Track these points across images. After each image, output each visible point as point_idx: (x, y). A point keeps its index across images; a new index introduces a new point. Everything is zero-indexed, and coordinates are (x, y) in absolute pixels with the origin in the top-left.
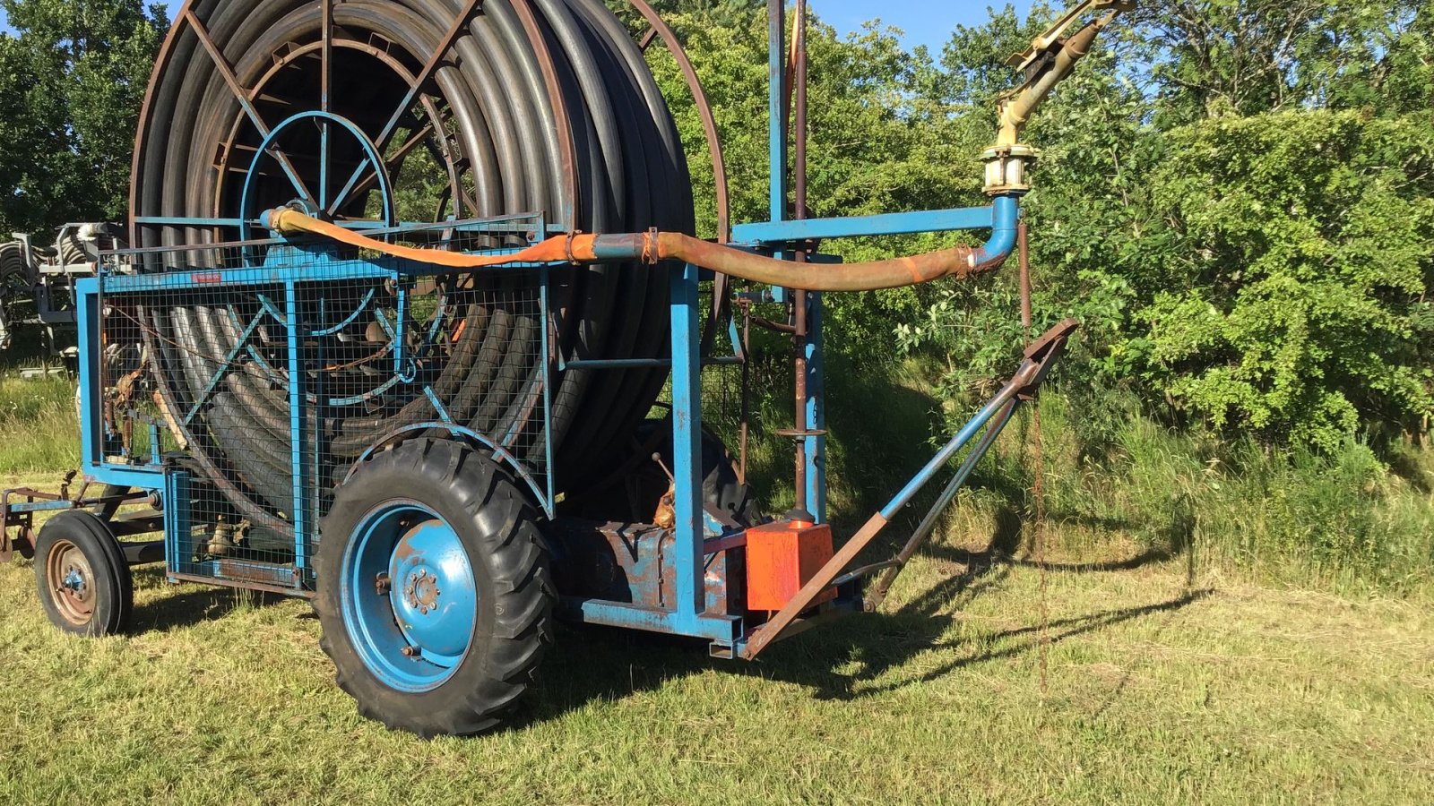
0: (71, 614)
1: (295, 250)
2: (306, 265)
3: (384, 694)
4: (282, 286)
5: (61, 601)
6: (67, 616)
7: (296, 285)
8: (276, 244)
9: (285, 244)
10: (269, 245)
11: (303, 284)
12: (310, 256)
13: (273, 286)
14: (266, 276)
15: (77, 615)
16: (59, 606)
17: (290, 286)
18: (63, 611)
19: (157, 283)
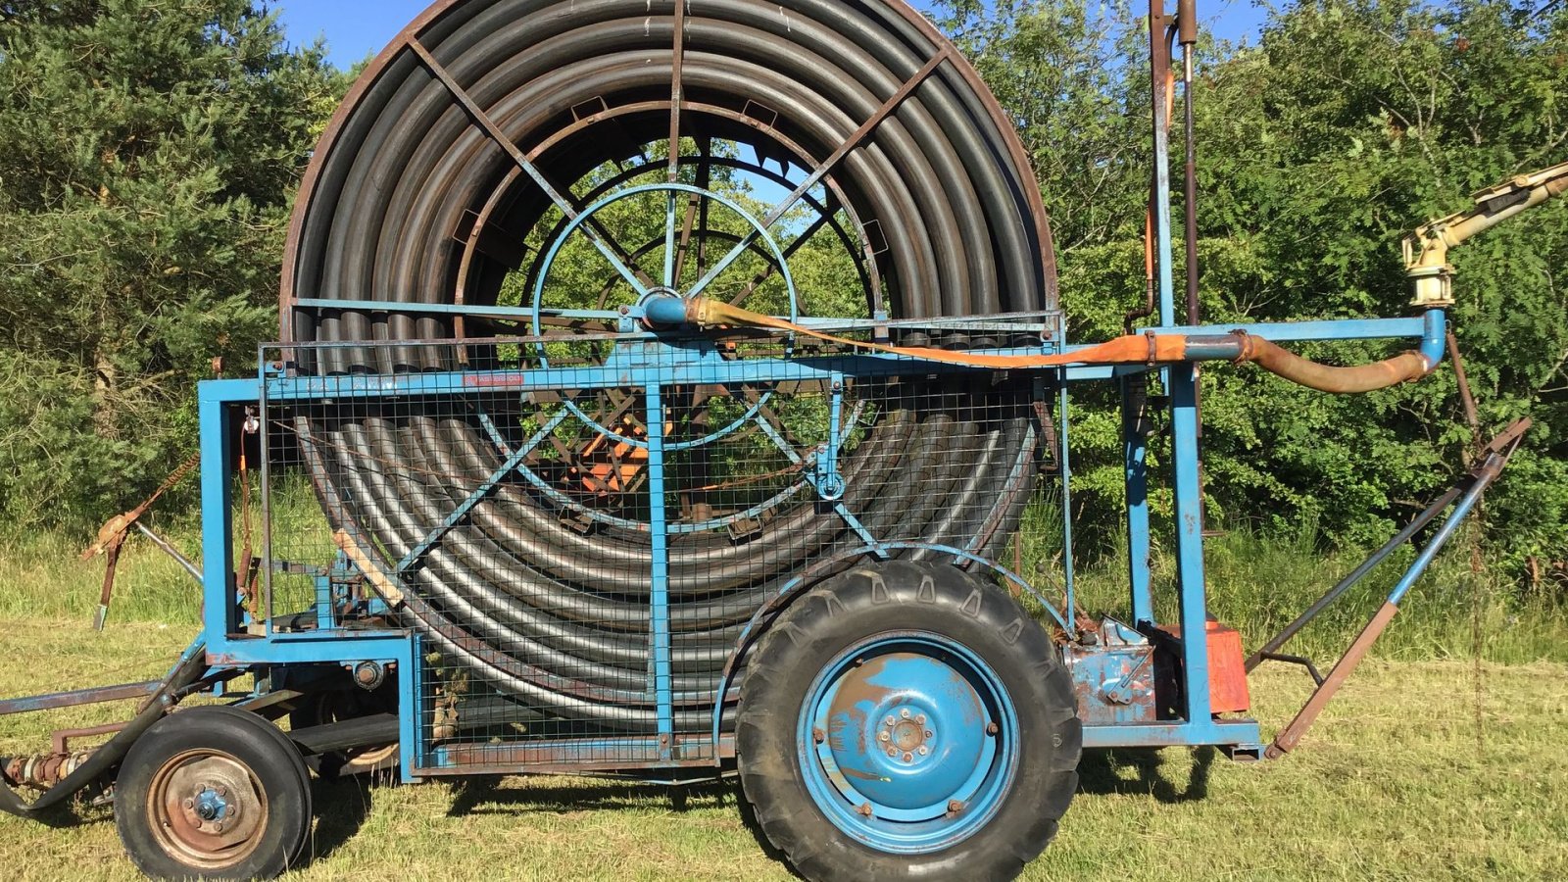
0: (194, 857)
1: (665, 347)
2: (686, 364)
3: (880, 862)
4: (638, 389)
5: (169, 840)
6: (186, 860)
7: (663, 388)
8: (629, 340)
9: (648, 340)
10: (615, 341)
11: (672, 387)
12: (693, 354)
15: (203, 855)
16: (168, 848)
17: (655, 390)
18: (176, 854)
19: (389, 386)
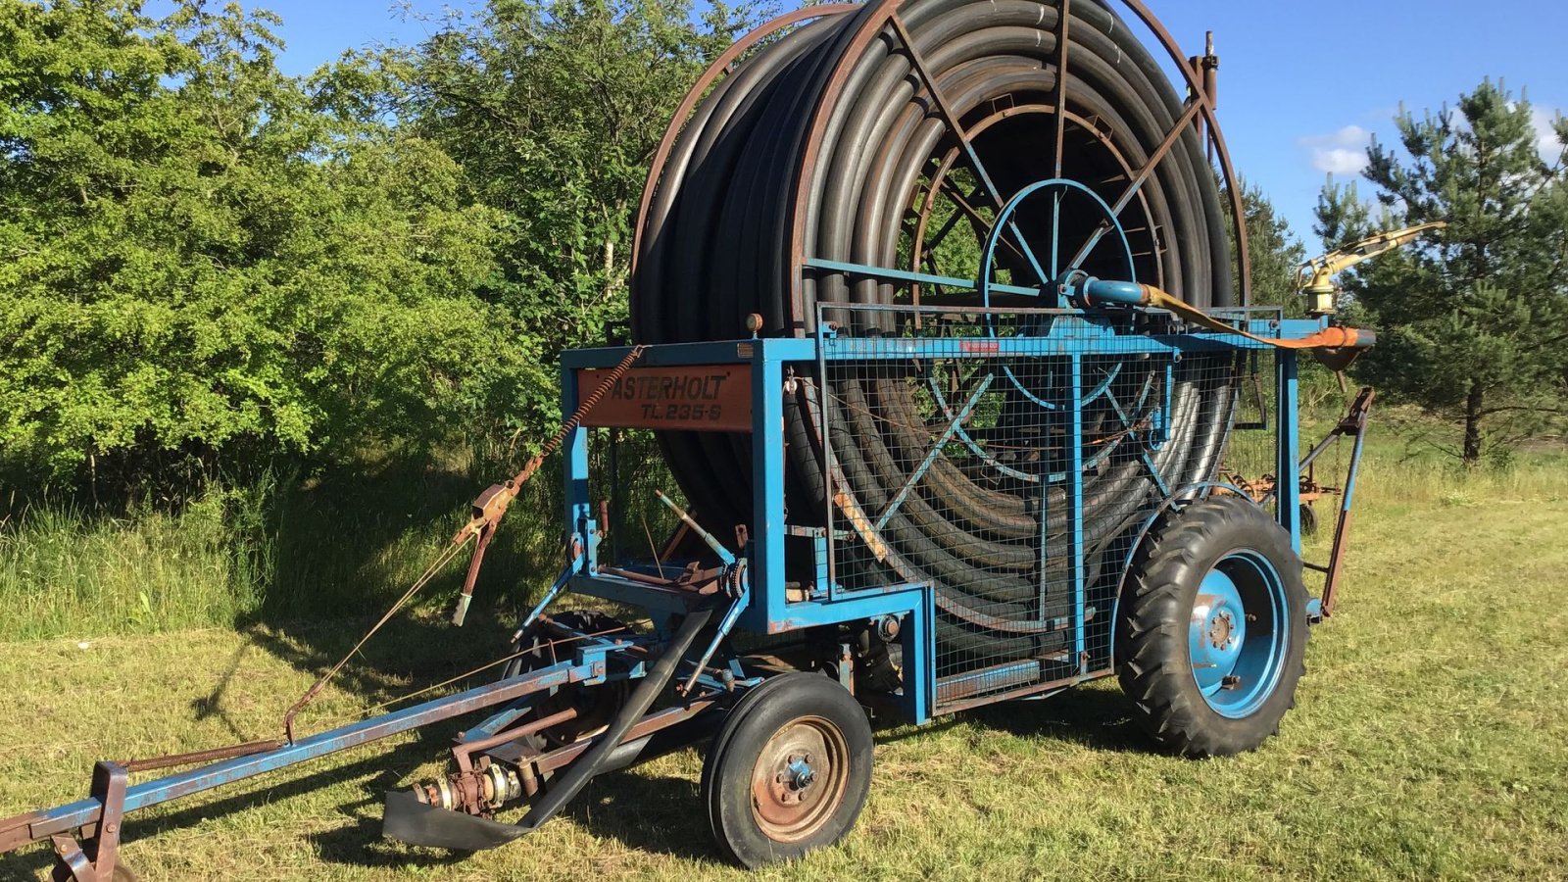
1: (1083, 322)
2: (1094, 338)
4: (1070, 358)
6: (777, 838)
7: (1083, 358)
8: (1065, 315)
10: (1054, 316)
11: (1091, 357)
12: (1098, 329)
13: (1062, 358)
14: (1053, 347)
17: (1077, 359)
